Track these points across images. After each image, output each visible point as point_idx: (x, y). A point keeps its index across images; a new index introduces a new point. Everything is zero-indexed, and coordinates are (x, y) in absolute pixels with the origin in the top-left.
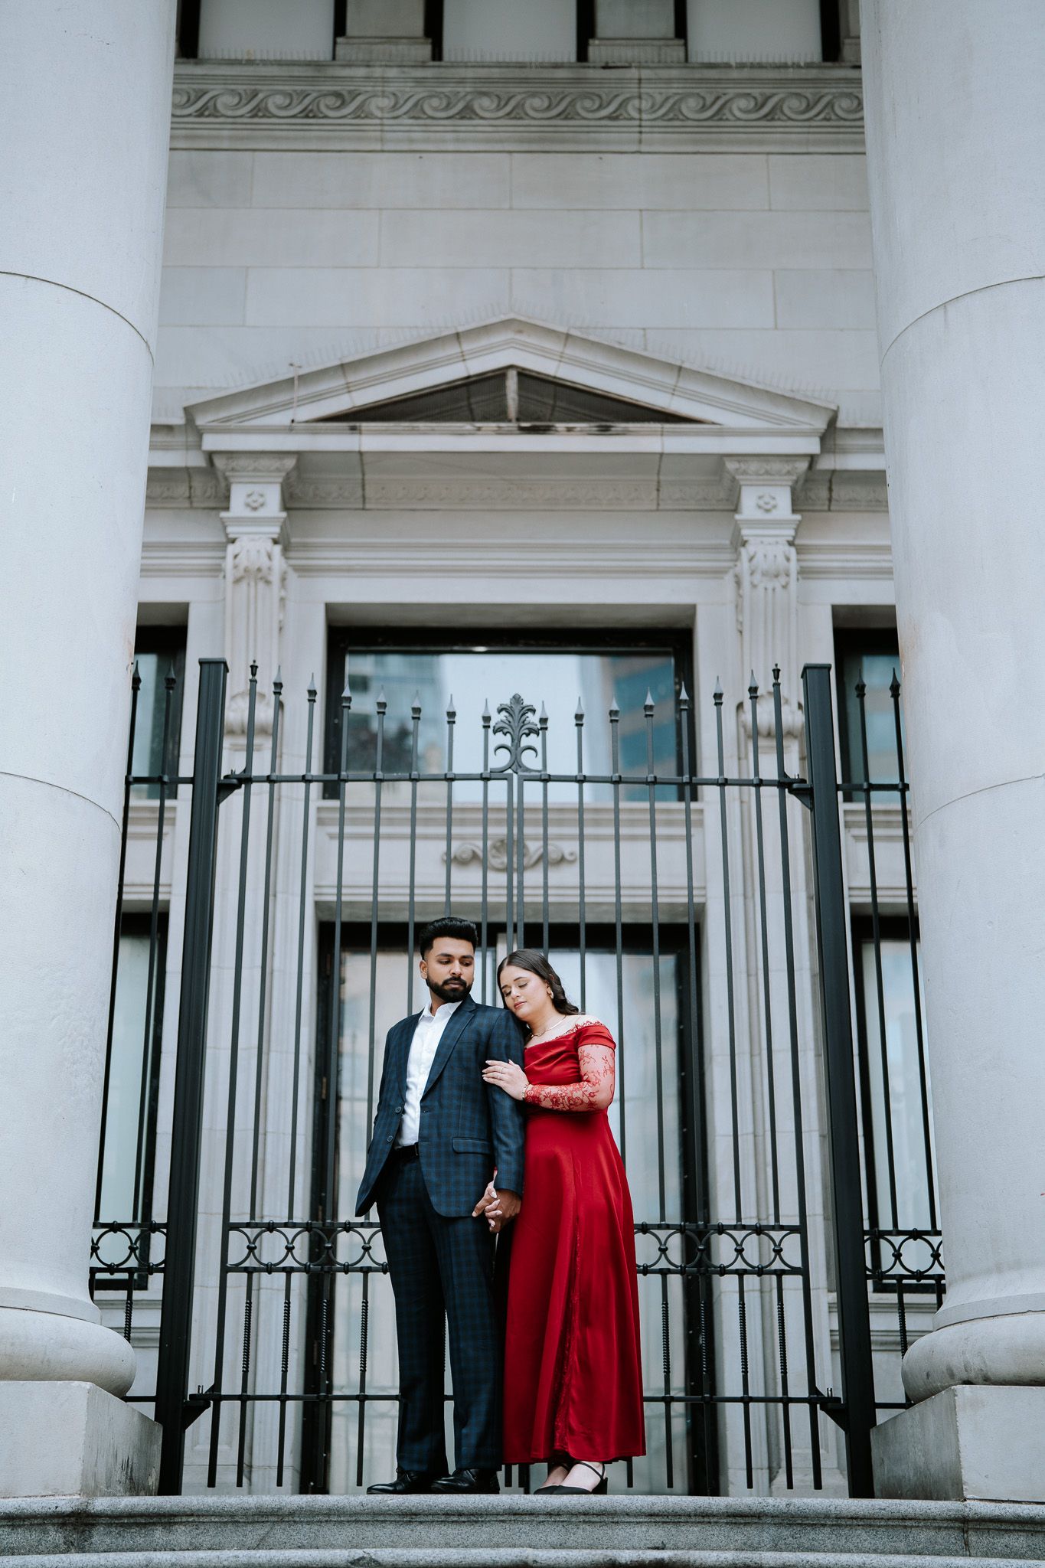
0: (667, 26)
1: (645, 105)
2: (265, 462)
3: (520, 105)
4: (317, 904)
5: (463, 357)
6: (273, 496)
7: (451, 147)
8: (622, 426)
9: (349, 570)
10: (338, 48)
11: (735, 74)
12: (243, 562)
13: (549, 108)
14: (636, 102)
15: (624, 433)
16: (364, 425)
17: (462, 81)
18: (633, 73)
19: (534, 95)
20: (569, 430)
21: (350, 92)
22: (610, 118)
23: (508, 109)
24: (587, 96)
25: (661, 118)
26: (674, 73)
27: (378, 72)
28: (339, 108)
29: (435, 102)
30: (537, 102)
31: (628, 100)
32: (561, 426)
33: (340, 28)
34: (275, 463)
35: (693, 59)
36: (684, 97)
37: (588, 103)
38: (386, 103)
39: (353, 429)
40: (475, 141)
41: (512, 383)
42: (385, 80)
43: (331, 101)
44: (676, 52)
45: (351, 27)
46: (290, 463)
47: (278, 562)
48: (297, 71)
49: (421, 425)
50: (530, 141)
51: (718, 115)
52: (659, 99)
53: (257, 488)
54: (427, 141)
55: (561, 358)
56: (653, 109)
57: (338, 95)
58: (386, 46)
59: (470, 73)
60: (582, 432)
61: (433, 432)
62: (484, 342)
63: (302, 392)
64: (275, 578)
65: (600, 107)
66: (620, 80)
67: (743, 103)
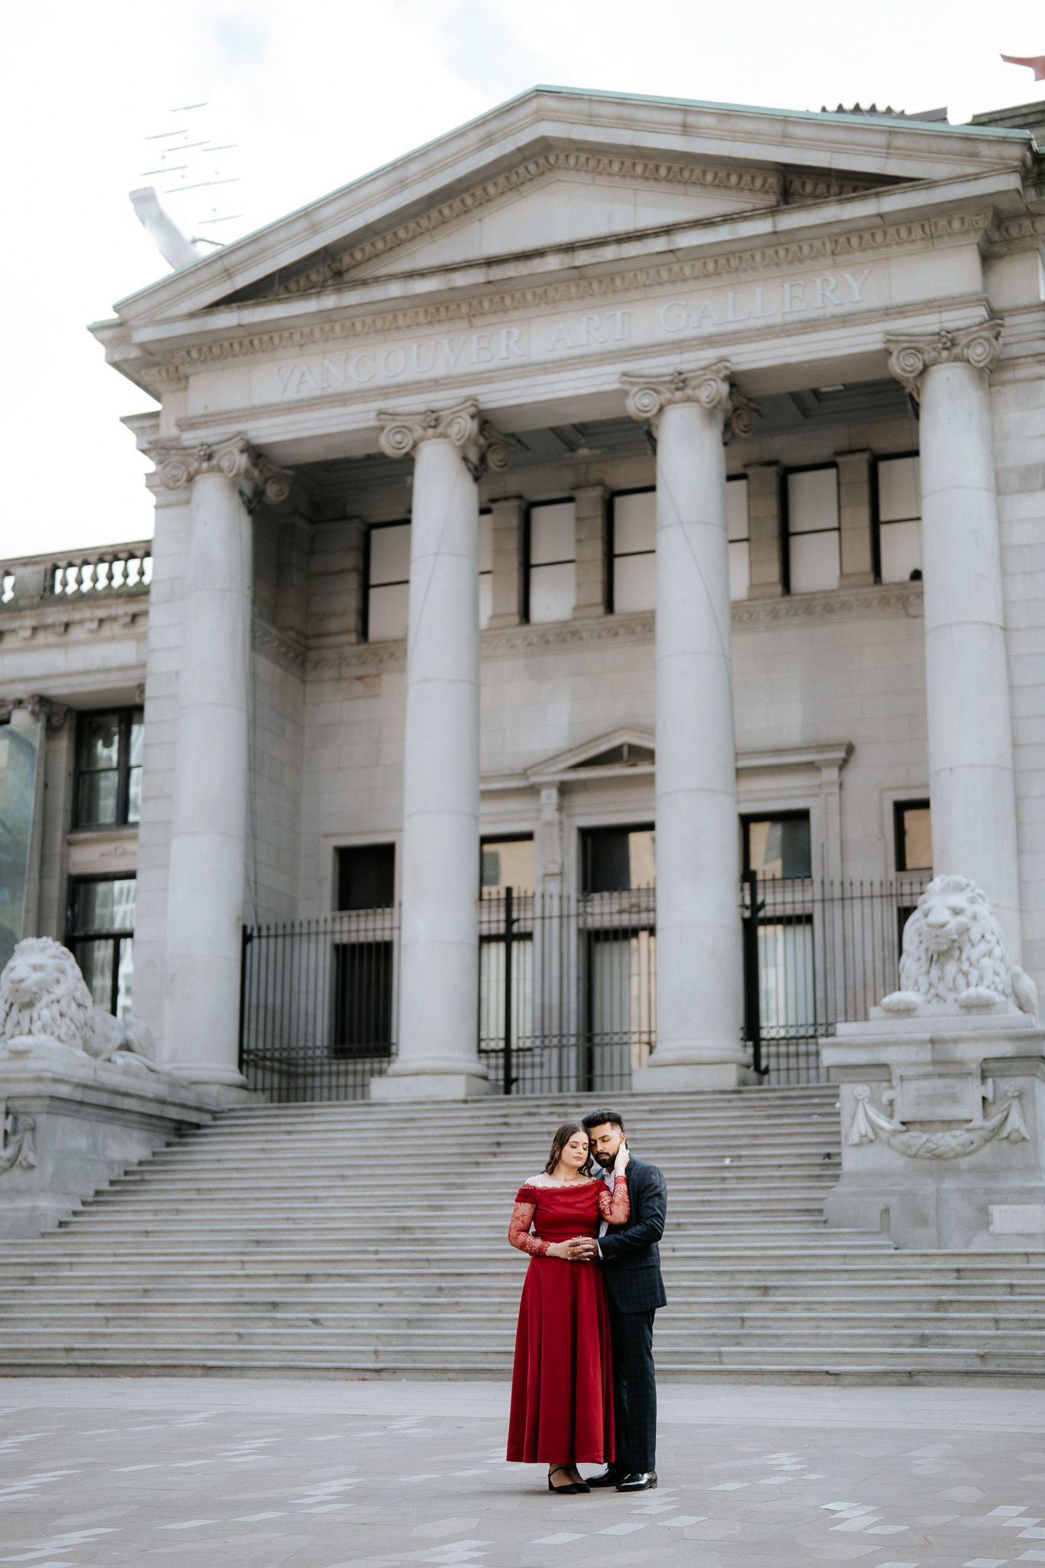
21: (576, 631)
42: (588, 624)
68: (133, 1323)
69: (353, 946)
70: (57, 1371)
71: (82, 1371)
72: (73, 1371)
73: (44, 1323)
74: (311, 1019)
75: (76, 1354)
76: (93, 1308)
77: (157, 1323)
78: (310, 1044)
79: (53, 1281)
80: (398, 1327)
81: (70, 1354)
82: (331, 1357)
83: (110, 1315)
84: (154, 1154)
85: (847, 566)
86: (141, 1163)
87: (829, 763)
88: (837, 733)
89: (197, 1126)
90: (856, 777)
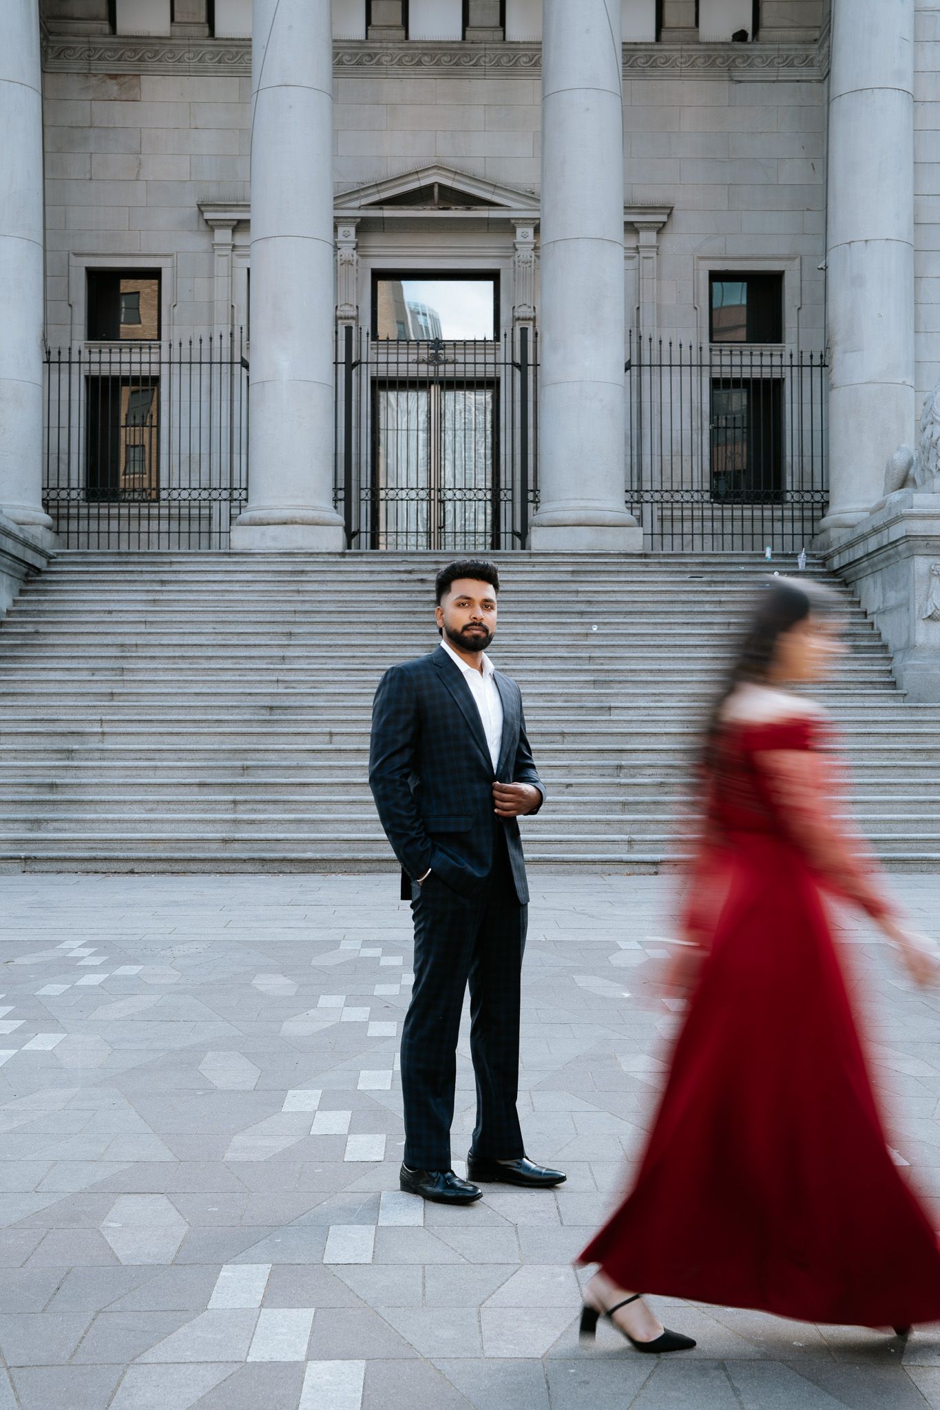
0: (496, 21)
1: (487, 60)
2: (350, 220)
3: (439, 60)
4: (372, 377)
5: (419, 179)
6: (352, 230)
7: (413, 77)
8: (475, 207)
9: (379, 256)
10: (369, 31)
11: (522, 46)
12: (344, 258)
13: (450, 61)
14: (483, 58)
15: (476, 210)
16: (385, 207)
17: (417, 49)
18: (483, 46)
19: (444, 55)
20: (456, 209)
21: (374, 53)
22: (473, 65)
23: (435, 61)
24: (465, 55)
25: (493, 66)
26: (498, 46)
27: (384, 45)
28: (370, 61)
29: (407, 59)
30: (446, 59)
31: (480, 57)
32: (453, 207)
33: (368, 22)
34: (354, 220)
35: (508, 39)
36: (502, 56)
37: (465, 59)
38: (388, 59)
39: (381, 209)
40: (423, 74)
41: (436, 190)
42: (387, 48)
43: (367, 58)
44: (499, 35)
45: (374, 21)
46: (359, 220)
47: (356, 257)
48: (353, 45)
49: (405, 207)
50: (443, 74)
51: (515, 65)
52: (493, 57)
53: (347, 229)
54: (404, 74)
55: (454, 180)
56: (490, 62)
57: (369, 55)
58: (388, 31)
59: (420, 45)
60: (461, 210)
61: (408, 209)
62: (426, 173)
63: (362, 194)
64: (355, 263)
65: (470, 61)
66: (477, 49)
67: (524, 59)
68: (270, 807)
69: (105, 379)
70: (232, 867)
71: (267, 867)
72: (258, 867)
73: (149, 807)
74: (64, 457)
75: (236, 845)
76: (196, 789)
77: (303, 807)
78: (64, 484)
79: (97, 755)
80: (611, 812)
81: (228, 845)
82: (573, 847)
83: (239, 798)
84: (15, 602)
85: (670, 19)
86: (9, 613)
87: (649, 226)
88: (655, 196)
89: (39, 571)
90: (673, 242)
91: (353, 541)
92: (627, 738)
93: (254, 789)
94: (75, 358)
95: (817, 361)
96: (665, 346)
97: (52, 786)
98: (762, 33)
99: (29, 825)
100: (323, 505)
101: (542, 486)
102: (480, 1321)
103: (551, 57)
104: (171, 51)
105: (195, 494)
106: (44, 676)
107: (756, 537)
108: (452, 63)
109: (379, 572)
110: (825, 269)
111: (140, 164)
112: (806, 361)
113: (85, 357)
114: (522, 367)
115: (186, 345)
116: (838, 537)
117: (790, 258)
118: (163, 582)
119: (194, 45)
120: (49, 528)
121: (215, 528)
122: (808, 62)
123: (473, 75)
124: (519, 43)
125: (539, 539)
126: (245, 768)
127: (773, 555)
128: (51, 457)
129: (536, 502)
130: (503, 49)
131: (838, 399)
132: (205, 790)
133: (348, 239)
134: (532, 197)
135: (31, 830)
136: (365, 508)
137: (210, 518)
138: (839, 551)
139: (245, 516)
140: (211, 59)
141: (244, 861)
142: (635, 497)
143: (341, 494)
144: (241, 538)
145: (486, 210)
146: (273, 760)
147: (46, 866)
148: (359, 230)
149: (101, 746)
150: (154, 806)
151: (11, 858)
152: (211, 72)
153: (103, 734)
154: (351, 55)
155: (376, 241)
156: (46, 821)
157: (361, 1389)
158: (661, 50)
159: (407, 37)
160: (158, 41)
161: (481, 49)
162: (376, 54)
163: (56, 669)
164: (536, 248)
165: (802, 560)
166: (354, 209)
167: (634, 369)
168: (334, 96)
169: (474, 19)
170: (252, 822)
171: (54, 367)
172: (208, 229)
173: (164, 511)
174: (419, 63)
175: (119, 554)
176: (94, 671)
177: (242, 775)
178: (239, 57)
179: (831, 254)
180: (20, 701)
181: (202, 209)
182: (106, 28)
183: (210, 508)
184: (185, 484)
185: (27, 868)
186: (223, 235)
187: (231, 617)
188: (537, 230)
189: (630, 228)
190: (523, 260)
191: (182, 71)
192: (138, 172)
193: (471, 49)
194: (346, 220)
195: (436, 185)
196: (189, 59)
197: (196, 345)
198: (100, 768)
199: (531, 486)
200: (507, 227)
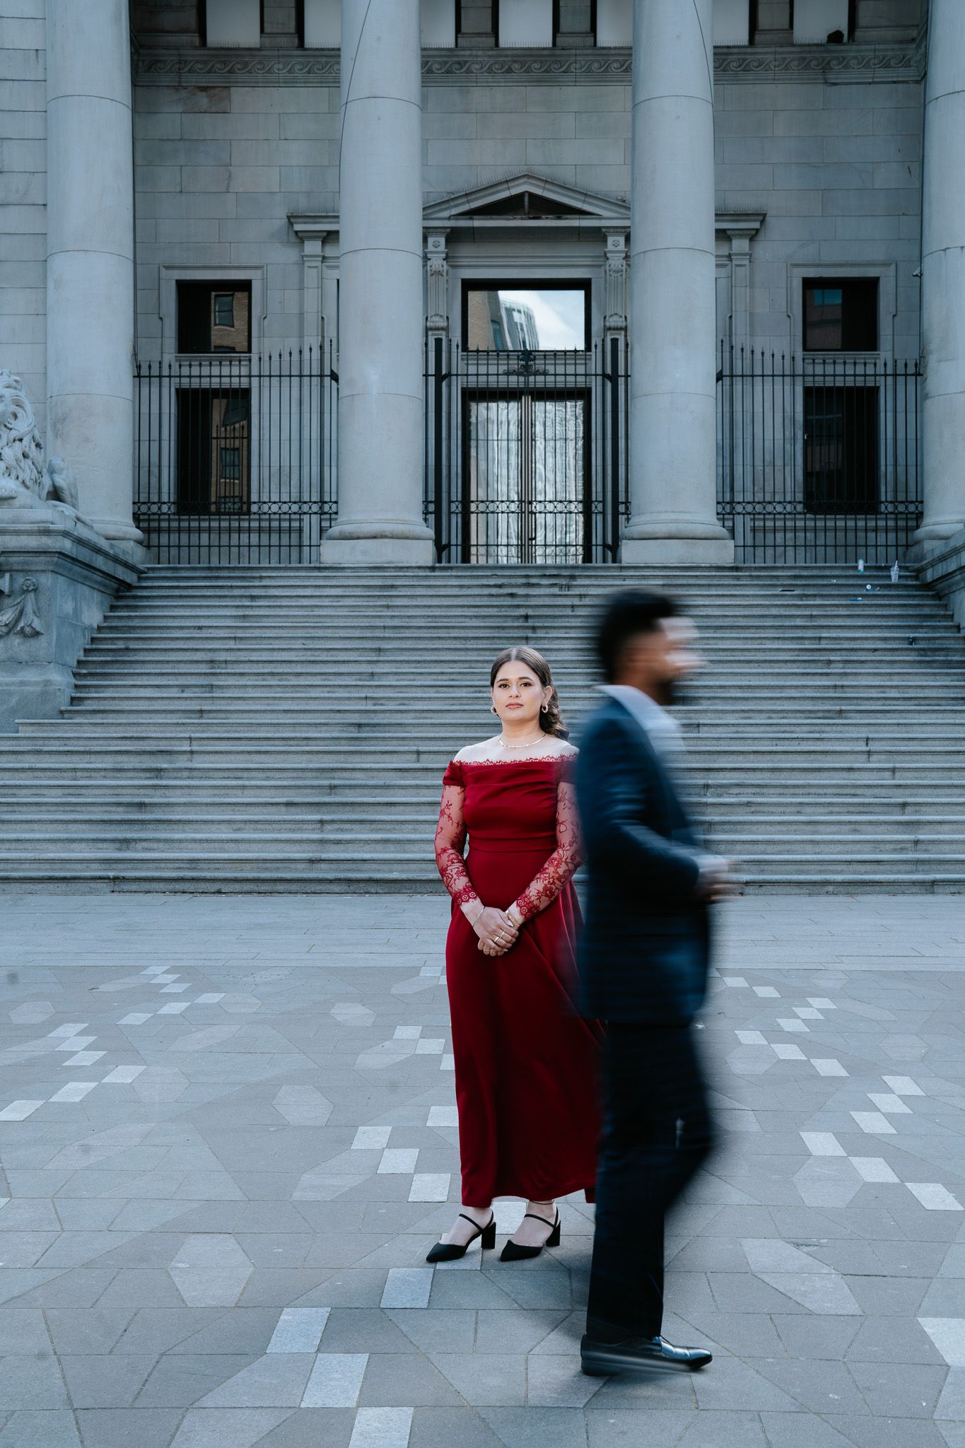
0: (587, 26)
1: (578, 66)
2: (439, 230)
3: (529, 67)
4: (462, 388)
5: (509, 189)
6: (442, 240)
7: (503, 84)
8: (565, 216)
9: (470, 266)
10: (459, 39)
11: (613, 52)
12: (433, 268)
13: (540, 68)
14: (574, 65)
15: (566, 219)
16: (475, 217)
17: (507, 56)
18: (573, 52)
19: (535, 62)
20: (547, 218)
21: (464, 61)
22: (564, 72)
23: (525, 68)
24: (555, 62)
25: (583, 72)
26: (589, 52)
27: (474, 53)
28: (460, 69)
29: (497, 66)
30: (537, 66)
31: (571, 64)
32: (543, 217)
33: (458, 29)
34: (443, 230)
35: (598, 44)
36: (593, 61)
37: (556, 66)
38: (478, 66)
39: (471, 219)
40: (513, 82)
41: (526, 199)
42: (477, 56)
43: (457, 66)
44: (590, 41)
45: (464, 29)
46: (449, 230)
47: (446, 267)
48: (443, 53)
49: (494, 217)
50: (533, 81)
51: (606, 71)
52: (583, 62)
53: (437, 239)
54: (494, 82)
55: (544, 188)
56: (581, 68)
57: (459, 63)
58: (477, 39)
59: (510, 53)
60: (551, 219)
61: (497, 219)
62: (516, 183)
63: (452, 204)
64: (445, 274)
65: (561, 67)
66: (568, 55)
67: (615, 65)
68: (357, 827)
69: (195, 392)
70: (319, 887)
71: (353, 887)
72: (344, 887)
73: (235, 827)
75: (323, 866)
76: (283, 809)
77: (389, 827)
78: (154, 498)
79: (186, 774)
81: (315, 866)
83: (326, 817)
84: (106, 618)
85: (764, 21)
86: (100, 629)
87: (741, 233)
88: (747, 202)
89: (130, 587)
90: (767, 250)
91: (444, 554)
92: (715, 757)
93: (341, 808)
94: (166, 372)
95: (911, 370)
96: (758, 356)
97: (141, 805)
98: (859, 34)
99: (118, 845)
100: (412, 518)
101: (632, 499)
102: (527, 1369)
103: (643, 63)
104: (260, 63)
105: (285, 508)
106: (134, 693)
107: (850, 550)
108: (543, 70)
109: (469, 587)
110: (920, 276)
111: (230, 176)
112: (901, 370)
113: (175, 371)
114: (614, 378)
115: (275, 358)
116: (932, 548)
117: (886, 264)
118: (253, 597)
119: (284, 56)
120: (140, 542)
121: (306, 542)
122: (905, 62)
123: (563, 82)
124: (610, 48)
125: (630, 552)
126: (332, 787)
127: (865, 568)
128: (142, 470)
129: (627, 513)
130: (594, 55)
131: (934, 409)
132: (292, 809)
133: (439, 249)
134: (623, 205)
135: (119, 850)
136: (456, 521)
137: (300, 530)
138: (932, 564)
139: (335, 530)
140: (300, 70)
141: (330, 881)
142: (727, 508)
143: (432, 507)
144: (331, 552)
145: (576, 219)
146: (360, 779)
147: (134, 887)
148: (449, 241)
149: (189, 765)
150: (242, 826)
151: (100, 878)
152: (300, 83)
153: (192, 752)
154: (439, 63)
155: (465, 251)
156: (135, 840)
157: (408, 1437)
158: (755, 53)
159: (497, 44)
160: (247, 53)
161: (572, 55)
162: (466, 62)
163: (146, 686)
164: (627, 257)
165: (895, 573)
166: (443, 220)
167: (727, 380)
168: (424, 105)
169: (565, 25)
170: (339, 842)
171: (145, 381)
172: (297, 241)
173: (255, 524)
174: (509, 71)
175: (210, 569)
176: (183, 688)
177: (330, 794)
178: (328, 67)
179: (927, 261)
180: (110, 719)
181: (292, 220)
182: (196, 40)
183: (300, 520)
184: (275, 498)
185: (116, 888)
186: (313, 247)
187: (320, 633)
188: (628, 239)
189: (722, 235)
190: (614, 269)
191: (271, 82)
192: (229, 183)
193: (562, 56)
194: (435, 231)
195: (527, 194)
196: (278, 70)
197: (286, 357)
198: (188, 787)
199: (622, 498)
200: (599, 235)
